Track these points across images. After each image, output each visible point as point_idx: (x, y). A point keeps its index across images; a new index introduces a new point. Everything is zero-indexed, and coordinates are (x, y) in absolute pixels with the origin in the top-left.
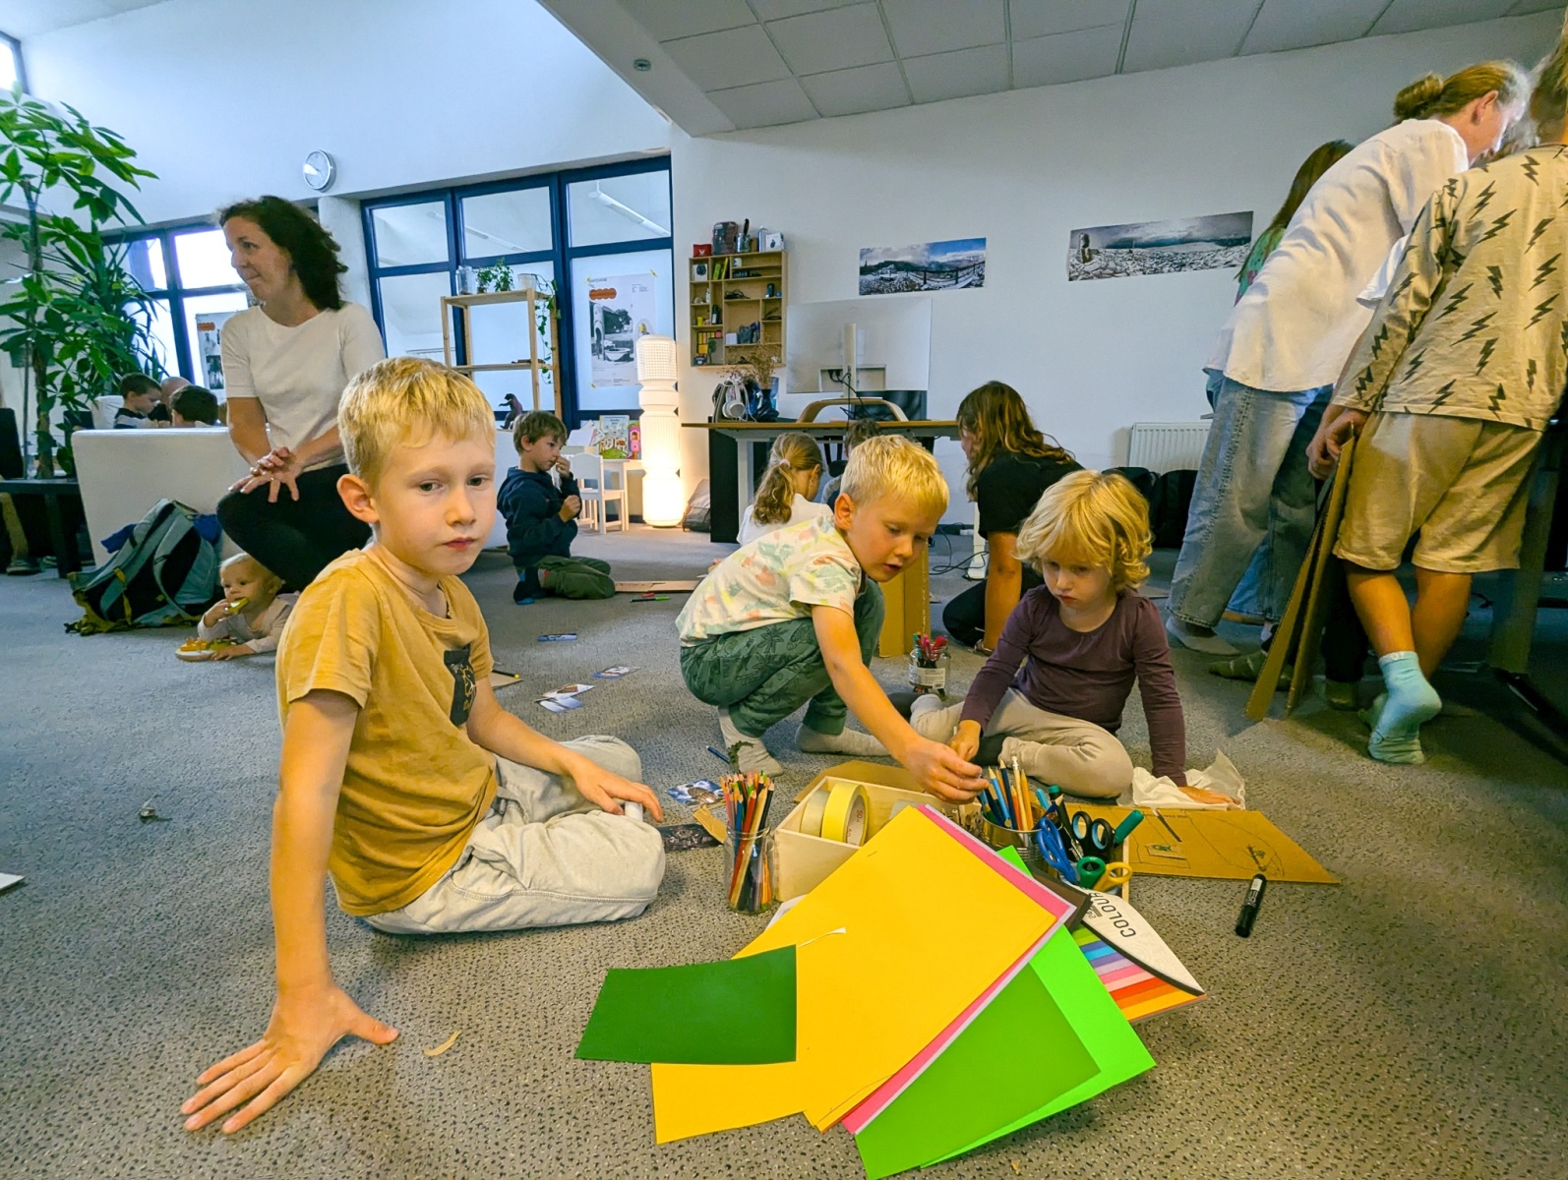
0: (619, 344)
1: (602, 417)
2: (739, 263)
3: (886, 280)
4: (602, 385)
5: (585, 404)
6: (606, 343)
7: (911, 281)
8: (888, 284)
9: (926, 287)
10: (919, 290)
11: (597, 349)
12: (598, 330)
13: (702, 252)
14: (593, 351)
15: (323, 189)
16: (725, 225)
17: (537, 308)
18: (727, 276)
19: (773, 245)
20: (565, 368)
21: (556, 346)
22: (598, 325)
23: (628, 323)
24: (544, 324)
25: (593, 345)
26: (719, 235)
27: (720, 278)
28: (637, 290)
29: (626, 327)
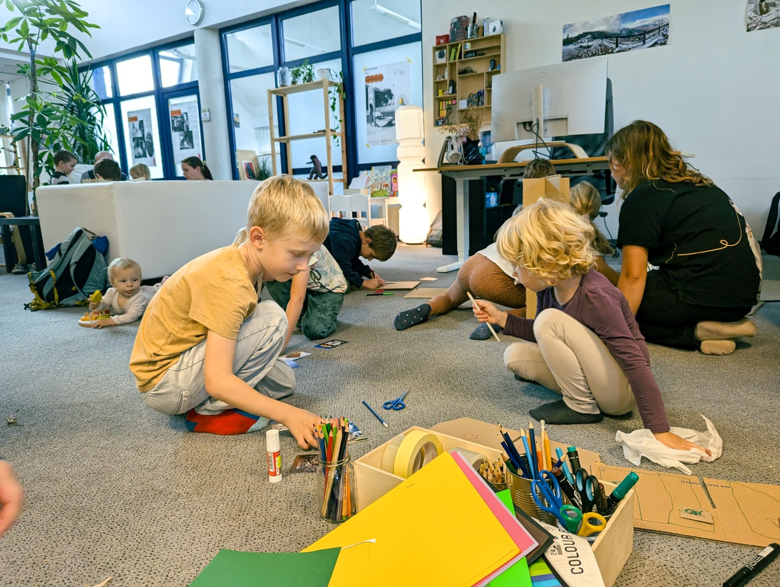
0: (385, 114)
1: (373, 168)
2: (469, 47)
3: (585, 48)
4: (373, 145)
5: (362, 160)
6: (377, 114)
7: (606, 46)
8: (586, 50)
9: (617, 49)
10: (612, 52)
11: (370, 119)
12: (371, 105)
13: (442, 41)
14: (368, 121)
15: (197, 24)
16: (459, 18)
17: (330, 92)
18: (460, 57)
19: (494, 30)
20: (349, 134)
21: (343, 119)
22: (371, 101)
23: (391, 98)
24: (334, 103)
25: (368, 117)
26: (454, 27)
27: (455, 59)
28: (398, 73)
29: (390, 101)
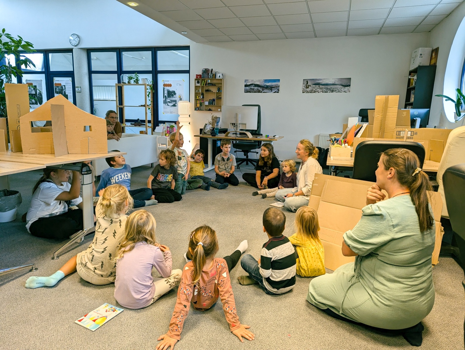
0: (172, 101)
1: (166, 123)
2: (209, 81)
3: (252, 89)
4: (166, 113)
5: (160, 119)
6: (168, 100)
9: (263, 92)
12: (165, 96)
13: (199, 77)
14: (164, 103)
15: (75, 46)
16: (206, 69)
17: (147, 89)
18: (206, 85)
19: (219, 77)
20: (155, 107)
21: (152, 101)
23: (175, 95)
24: (149, 94)
25: (164, 101)
26: (204, 72)
27: (204, 85)
28: (178, 85)
